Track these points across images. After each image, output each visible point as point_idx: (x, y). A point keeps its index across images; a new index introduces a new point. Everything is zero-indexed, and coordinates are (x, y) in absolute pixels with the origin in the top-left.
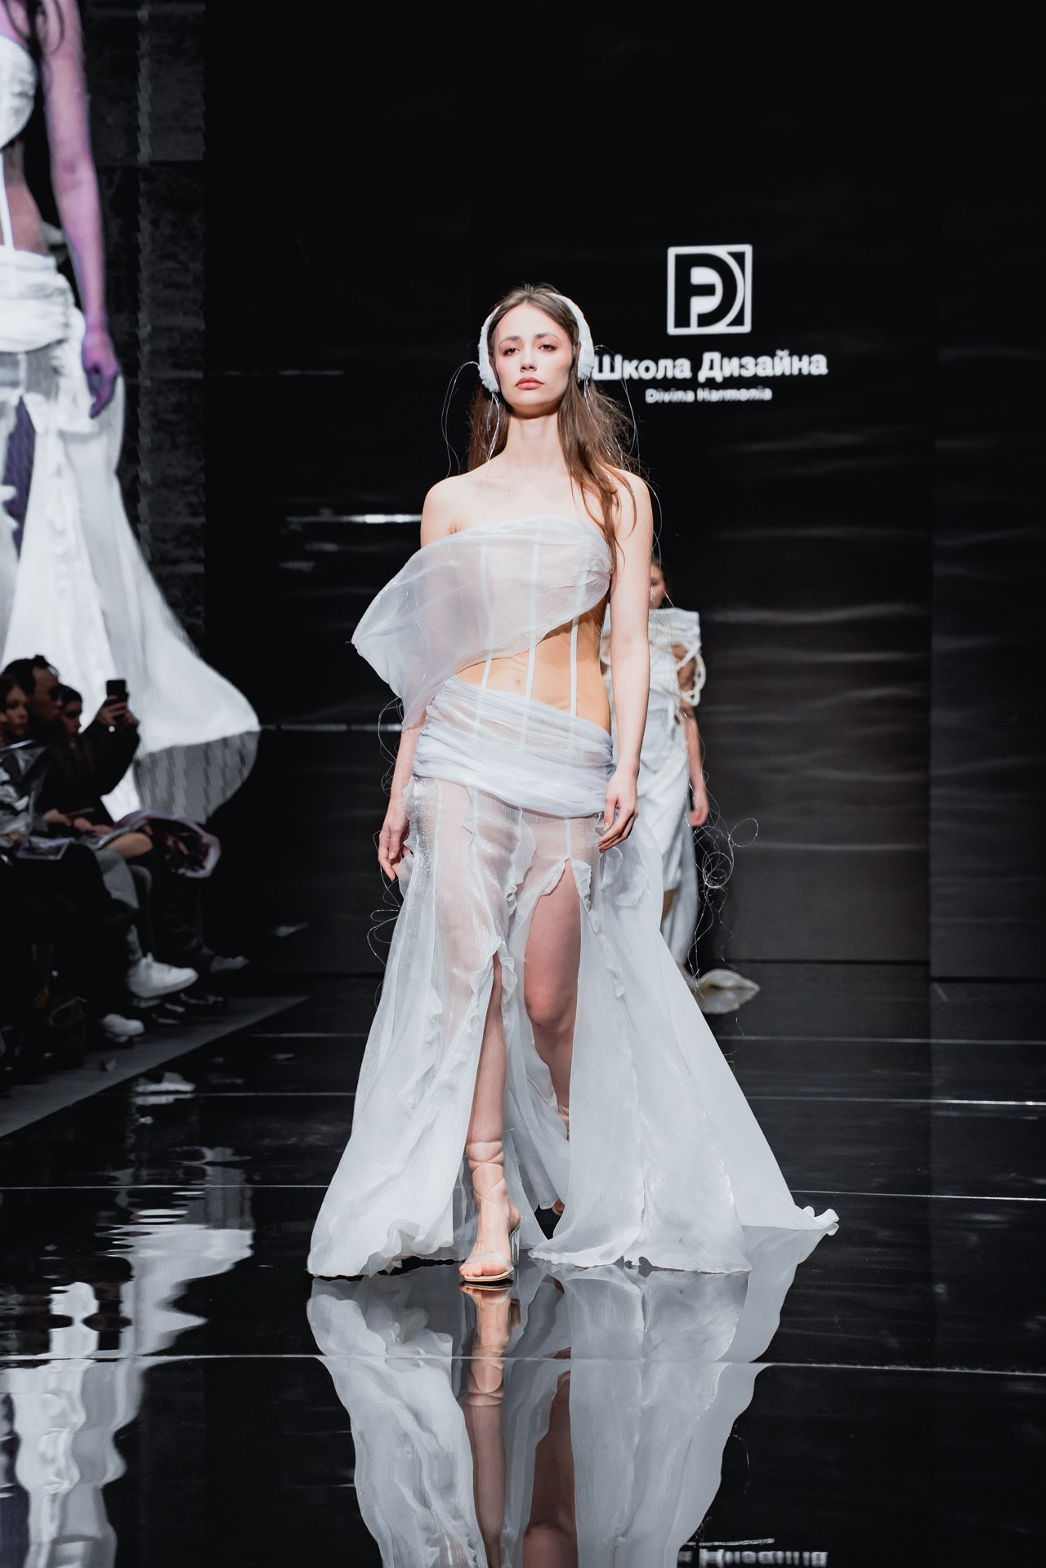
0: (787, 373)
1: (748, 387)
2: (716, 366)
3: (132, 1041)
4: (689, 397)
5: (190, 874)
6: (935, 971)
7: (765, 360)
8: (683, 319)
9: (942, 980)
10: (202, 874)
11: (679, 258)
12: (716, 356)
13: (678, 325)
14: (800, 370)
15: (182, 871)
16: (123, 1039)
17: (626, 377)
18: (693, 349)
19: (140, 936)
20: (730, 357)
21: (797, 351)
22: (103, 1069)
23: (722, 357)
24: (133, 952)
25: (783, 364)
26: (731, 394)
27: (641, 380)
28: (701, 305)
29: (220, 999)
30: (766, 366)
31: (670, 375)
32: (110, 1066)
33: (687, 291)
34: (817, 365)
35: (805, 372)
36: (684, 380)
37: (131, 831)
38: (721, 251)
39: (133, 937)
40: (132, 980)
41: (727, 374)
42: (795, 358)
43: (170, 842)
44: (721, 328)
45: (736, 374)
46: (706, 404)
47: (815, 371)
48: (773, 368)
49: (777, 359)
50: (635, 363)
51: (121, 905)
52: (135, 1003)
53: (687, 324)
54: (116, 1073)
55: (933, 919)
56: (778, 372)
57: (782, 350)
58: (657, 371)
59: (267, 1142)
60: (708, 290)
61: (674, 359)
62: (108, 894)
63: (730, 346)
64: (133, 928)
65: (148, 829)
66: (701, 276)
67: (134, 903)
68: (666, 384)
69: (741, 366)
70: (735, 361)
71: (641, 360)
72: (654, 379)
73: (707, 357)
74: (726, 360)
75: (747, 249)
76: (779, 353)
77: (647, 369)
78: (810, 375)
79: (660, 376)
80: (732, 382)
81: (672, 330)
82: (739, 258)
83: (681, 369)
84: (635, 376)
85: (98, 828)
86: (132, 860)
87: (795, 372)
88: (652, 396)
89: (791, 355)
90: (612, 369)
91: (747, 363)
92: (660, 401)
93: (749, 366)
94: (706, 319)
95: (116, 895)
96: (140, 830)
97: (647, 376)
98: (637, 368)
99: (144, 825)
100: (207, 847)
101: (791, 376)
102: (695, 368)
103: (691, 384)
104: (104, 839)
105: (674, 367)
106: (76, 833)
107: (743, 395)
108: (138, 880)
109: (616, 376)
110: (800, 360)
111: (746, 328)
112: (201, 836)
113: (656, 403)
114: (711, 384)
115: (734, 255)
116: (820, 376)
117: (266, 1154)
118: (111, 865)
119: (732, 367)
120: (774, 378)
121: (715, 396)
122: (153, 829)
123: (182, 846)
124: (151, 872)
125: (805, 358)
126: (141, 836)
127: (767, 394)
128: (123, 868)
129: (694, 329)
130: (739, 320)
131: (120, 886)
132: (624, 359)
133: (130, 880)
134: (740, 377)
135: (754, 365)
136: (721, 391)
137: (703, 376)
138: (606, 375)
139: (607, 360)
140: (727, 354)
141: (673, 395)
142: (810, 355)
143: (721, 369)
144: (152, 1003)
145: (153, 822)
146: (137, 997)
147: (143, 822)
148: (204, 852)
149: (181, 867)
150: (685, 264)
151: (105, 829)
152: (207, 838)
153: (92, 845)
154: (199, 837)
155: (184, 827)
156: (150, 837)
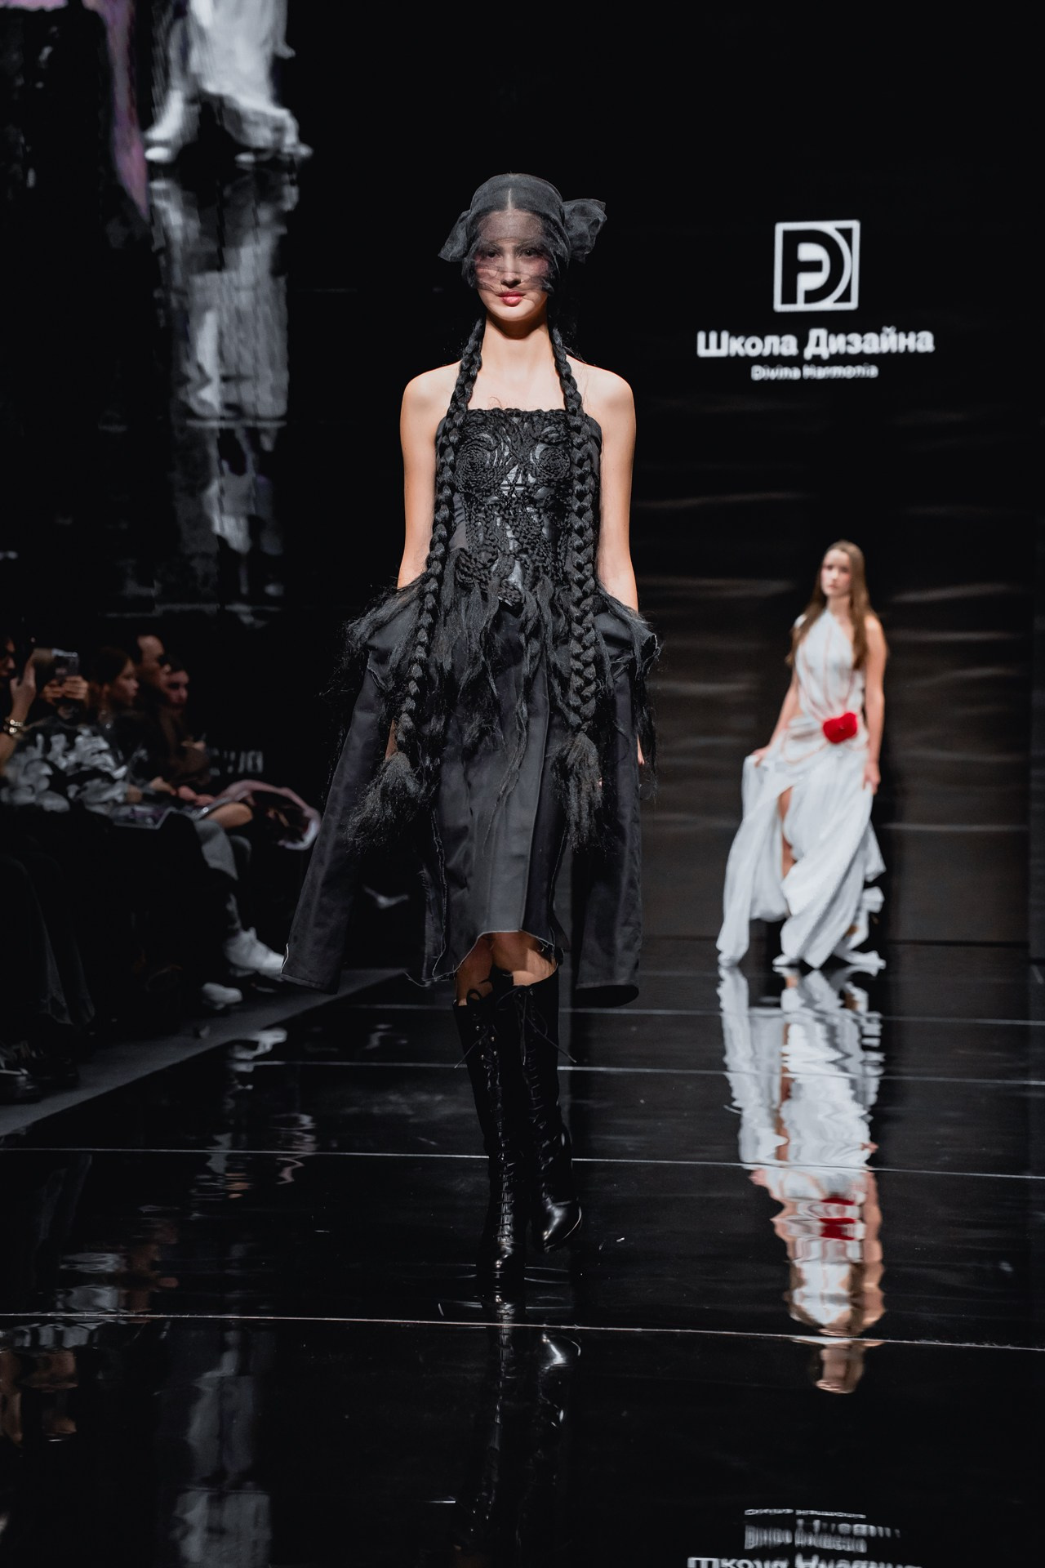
0: (894, 350)
1: (854, 365)
2: (822, 343)
3: (229, 1009)
4: (795, 374)
5: (290, 846)
6: (1034, 952)
7: (871, 337)
8: (789, 296)
9: (1039, 962)
10: (301, 846)
11: (787, 234)
12: (822, 333)
13: (784, 302)
14: (907, 347)
15: (281, 843)
16: (220, 1006)
17: (733, 353)
18: (799, 326)
19: (239, 905)
20: (836, 334)
21: (904, 328)
22: (197, 1036)
23: (829, 334)
24: (233, 922)
25: (889, 341)
26: (837, 371)
27: (747, 357)
28: (808, 281)
30: (872, 343)
31: (776, 352)
32: (204, 1033)
33: (794, 267)
34: (924, 342)
35: (912, 349)
36: (791, 357)
37: (234, 801)
38: (829, 227)
39: (232, 906)
40: (231, 949)
41: (833, 350)
43: (271, 814)
44: (827, 304)
45: (842, 350)
46: (812, 381)
47: (922, 349)
48: (880, 345)
49: (883, 336)
50: (741, 339)
51: (219, 873)
52: (232, 971)
53: (794, 301)
54: (210, 1038)
55: (1032, 901)
56: (885, 349)
57: (889, 327)
58: (764, 347)
60: (815, 266)
61: (781, 335)
62: (205, 863)
63: (836, 323)
64: (233, 899)
65: (251, 801)
66: (809, 252)
67: (233, 873)
68: (773, 361)
69: (848, 343)
70: (841, 338)
71: (747, 336)
72: (760, 356)
73: (814, 334)
74: (832, 337)
75: (855, 225)
76: (887, 330)
77: (754, 346)
78: (916, 353)
79: (766, 352)
80: (838, 359)
81: (779, 306)
82: (847, 234)
83: (787, 345)
84: (742, 353)
85: (200, 797)
86: (232, 830)
87: (902, 349)
88: (758, 373)
89: (897, 332)
90: (719, 346)
91: (854, 340)
92: (767, 378)
93: (855, 343)
94: (813, 296)
95: (214, 863)
96: (243, 801)
97: (753, 353)
98: (743, 345)
99: (248, 796)
100: (309, 820)
101: (898, 353)
102: (802, 343)
103: (797, 361)
104: (205, 810)
105: (781, 343)
106: (180, 802)
107: (849, 372)
108: (237, 850)
109: (723, 353)
110: (907, 337)
111: (853, 305)
112: (301, 808)
113: (762, 381)
114: (817, 361)
115: (840, 230)
116: (926, 354)
118: (209, 835)
119: (838, 344)
120: (881, 353)
121: (821, 373)
122: (255, 800)
123: (283, 818)
124: (251, 842)
125: (912, 335)
126: (242, 807)
127: (873, 372)
128: (221, 839)
129: (801, 306)
130: (846, 297)
131: (218, 855)
132: (731, 336)
133: (229, 849)
134: (846, 354)
135: (860, 342)
136: (827, 368)
137: (809, 353)
138: (713, 352)
139: (713, 336)
140: (834, 330)
141: (779, 372)
142: (917, 332)
143: (828, 345)
144: (247, 973)
145: (256, 794)
146: (235, 967)
147: (245, 794)
148: (305, 825)
149: (281, 839)
150: (793, 240)
151: (208, 798)
152: (309, 812)
153: (194, 815)
154: (298, 810)
155: (287, 800)
156: (252, 808)
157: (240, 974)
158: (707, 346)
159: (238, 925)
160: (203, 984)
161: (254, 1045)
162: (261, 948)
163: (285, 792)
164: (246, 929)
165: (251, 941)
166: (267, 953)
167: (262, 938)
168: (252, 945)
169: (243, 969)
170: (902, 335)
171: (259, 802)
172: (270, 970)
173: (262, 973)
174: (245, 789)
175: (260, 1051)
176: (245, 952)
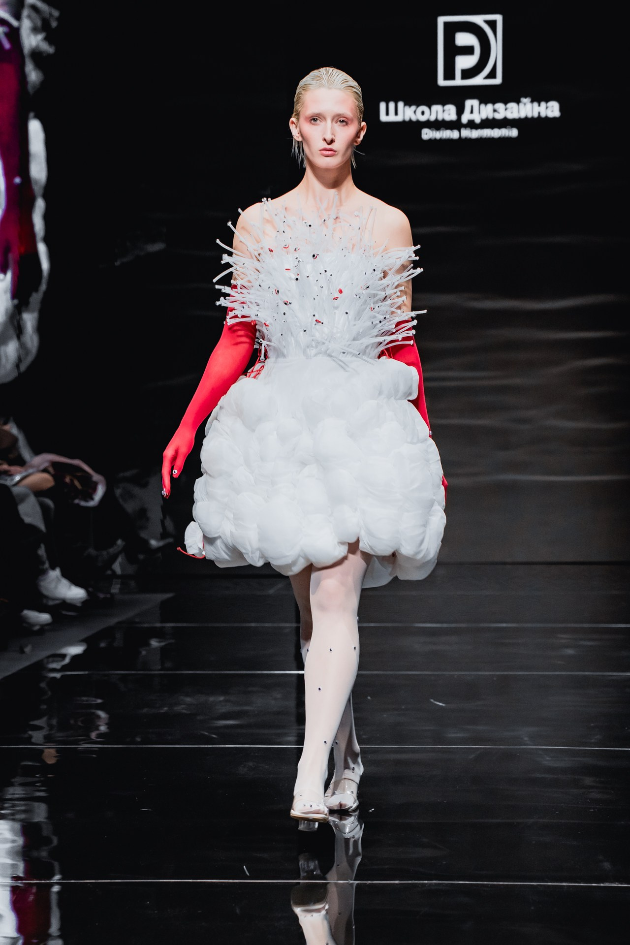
0: (530, 116)
1: (500, 127)
2: (476, 111)
3: (42, 630)
4: (454, 135)
5: (83, 504)
7: (512, 105)
8: (449, 74)
10: (91, 504)
11: (446, 24)
12: (475, 103)
13: (446, 79)
14: (539, 113)
15: (76, 501)
16: (37, 628)
17: (407, 119)
18: (457, 97)
19: (47, 551)
20: (486, 103)
21: (537, 98)
22: (22, 651)
23: (480, 103)
24: (43, 563)
25: (526, 109)
26: (487, 133)
27: (418, 122)
28: (464, 62)
30: (513, 111)
31: (440, 118)
32: (28, 650)
33: (453, 51)
34: (552, 110)
35: (543, 115)
36: (451, 122)
37: (37, 471)
38: (479, 20)
39: (42, 552)
40: (42, 583)
41: (484, 117)
43: (67, 480)
44: (479, 80)
45: (491, 117)
46: (468, 140)
47: (550, 114)
48: (519, 112)
49: (521, 105)
50: (413, 108)
51: (32, 528)
52: (45, 601)
53: (454, 79)
54: (32, 655)
56: (523, 115)
57: (526, 98)
58: (430, 115)
59: (145, 710)
60: (469, 50)
61: (444, 105)
62: (22, 520)
63: (486, 95)
64: (43, 546)
65: (51, 469)
66: (463, 39)
67: (42, 527)
68: (438, 125)
69: (495, 111)
70: (490, 107)
71: (418, 106)
72: (428, 121)
73: (469, 103)
74: (483, 106)
75: (498, 18)
76: (524, 100)
77: (423, 113)
78: (547, 118)
79: (433, 118)
80: (488, 123)
81: (442, 82)
82: (492, 24)
83: (449, 113)
84: (414, 118)
85: (13, 469)
86: (39, 493)
87: (536, 115)
88: (427, 134)
89: (532, 102)
90: (396, 113)
91: (499, 108)
92: (433, 138)
93: (500, 111)
94: (468, 74)
95: (27, 520)
96: (45, 470)
97: (423, 119)
98: (415, 112)
99: (48, 466)
100: (96, 484)
101: (533, 118)
102: (460, 111)
103: (456, 125)
104: (17, 478)
105: (444, 111)
107: (496, 133)
108: (44, 508)
109: (399, 118)
110: (539, 105)
111: (498, 81)
113: (430, 140)
114: (472, 125)
115: (487, 22)
116: (554, 119)
117: (145, 720)
118: (23, 498)
119: (487, 111)
120: (519, 118)
121: (475, 134)
122: (54, 469)
123: (76, 482)
124: (55, 502)
125: (543, 104)
126: (47, 476)
127: (514, 133)
128: (32, 500)
129: (458, 82)
130: (492, 75)
131: (30, 512)
132: (405, 105)
133: (38, 509)
134: (494, 119)
135: (504, 109)
136: (479, 130)
137: (465, 119)
138: (392, 118)
139: (392, 105)
140: (484, 101)
141: (443, 133)
142: (547, 101)
143: (479, 112)
144: (57, 602)
145: (55, 465)
146: (46, 597)
147: (46, 465)
148: (94, 487)
149: (76, 498)
150: (451, 30)
152: (96, 477)
153: (9, 482)
154: (90, 476)
155: (79, 469)
156: (53, 476)
157: (51, 603)
158: (387, 114)
159: (47, 565)
160: (22, 611)
161: (64, 656)
162: (65, 582)
163: (77, 462)
164: (53, 568)
165: (57, 577)
166: (70, 586)
167: (65, 575)
168: (59, 580)
169: (53, 599)
170: (536, 104)
171: (58, 470)
172: (71, 599)
173: (68, 601)
174: (46, 460)
175: (67, 660)
176: (52, 586)
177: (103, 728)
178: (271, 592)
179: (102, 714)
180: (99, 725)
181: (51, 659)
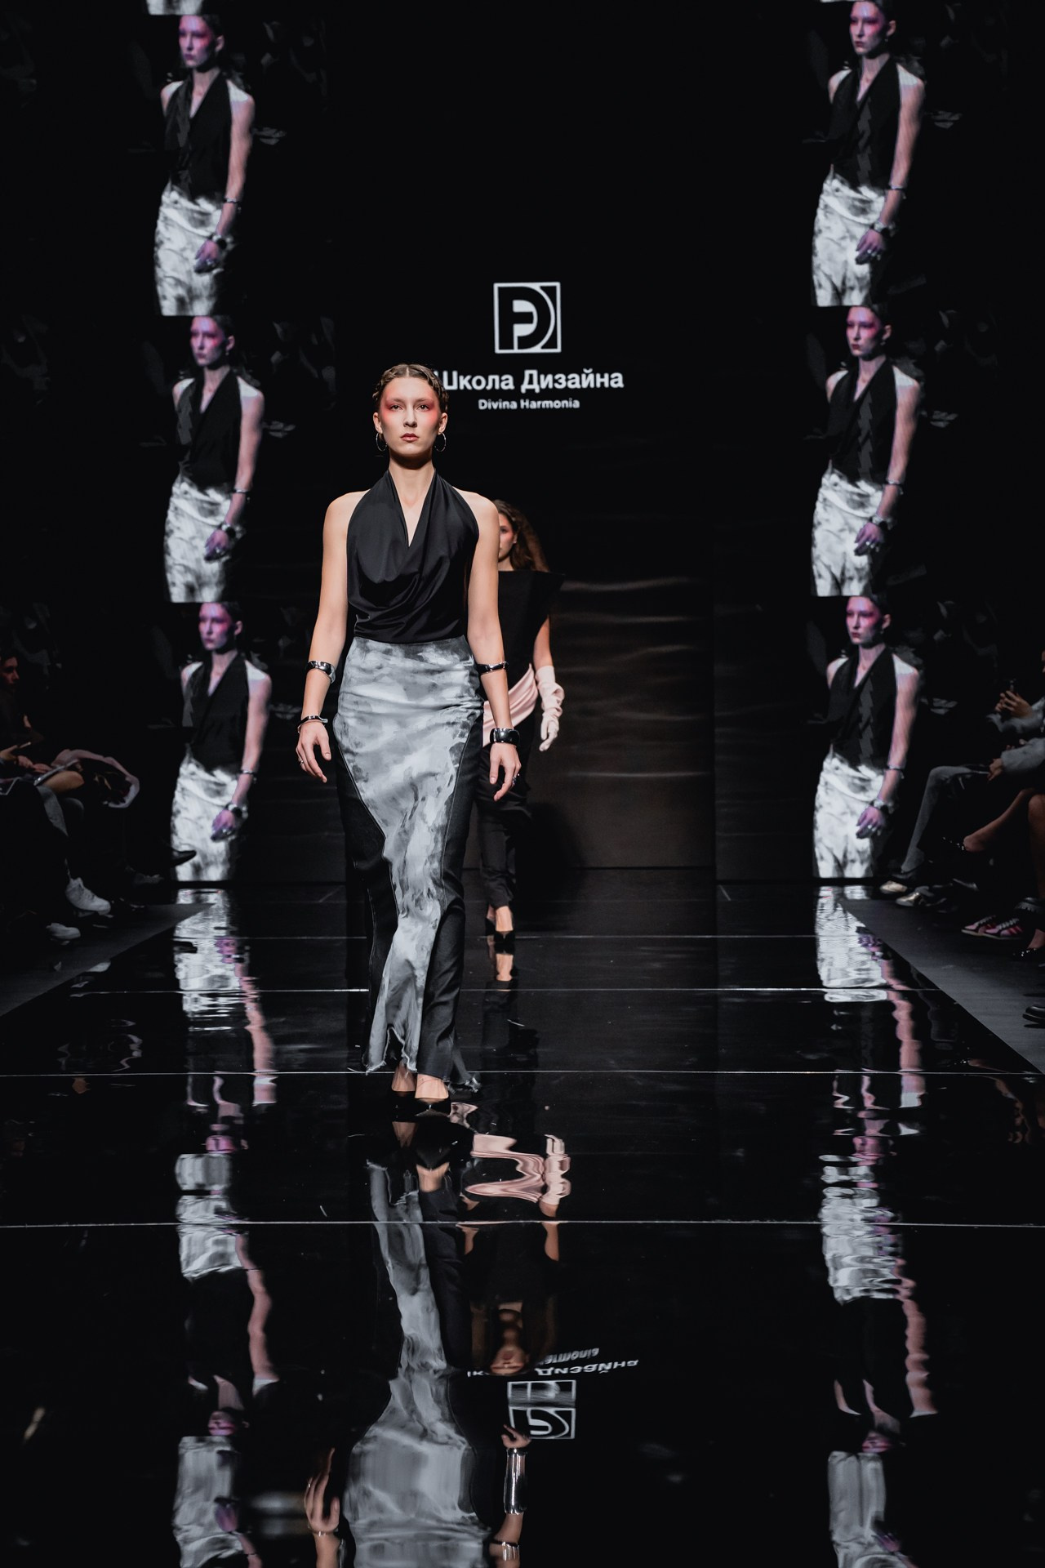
0: (592, 386)
1: (561, 398)
2: (535, 380)
3: (72, 945)
4: (514, 405)
5: (112, 805)
6: (719, 876)
7: (574, 376)
8: (507, 342)
9: (723, 882)
10: (122, 805)
11: (500, 289)
12: (535, 373)
13: (501, 348)
14: (602, 384)
15: (106, 803)
16: (65, 943)
17: (462, 387)
18: (516, 366)
20: (546, 374)
21: (600, 370)
22: (52, 970)
23: (539, 373)
25: (588, 380)
26: (547, 404)
27: (473, 391)
28: (521, 330)
29: (143, 907)
30: (575, 381)
31: (497, 388)
32: (58, 967)
33: (511, 319)
34: (617, 381)
35: (606, 385)
36: (509, 392)
37: (66, 768)
38: (536, 286)
40: (67, 893)
41: (543, 386)
42: (598, 375)
43: (97, 779)
44: (537, 349)
45: (551, 387)
46: (528, 412)
47: (614, 385)
48: (581, 383)
49: (584, 376)
50: (468, 377)
51: (57, 831)
53: (512, 347)
54: (61, 974)
55: (718, 834)
56: (585, 385)
57: (588, 369)
58: (487, 384)
60: (526, 318)
61: (501, 374)
62: (48, 821)
63: (545, 365)
65: (79, 767)
66: (521, 306)
67: (65, 831)
68: (495, 395)
69: (555, 381)
70: (550, 377)
71: (473, 375)
72: (485, 389)
73: (527, 373)
74: (542, 376)
75: (557, 285)
76: (586, 371)
77: (479, 382)
78: (610, 389)
79: (489, 387)
80: (548, 394)
82: (551, 291)
83: (508, 383)
84: (469, 388)
86: (64, 794)
87: (599, 386)
88: (483, 404)
89: (594, 373)
90: (450, 383)
91: (559, 379)
92: (490, 409)
93: (560, 381)
94: (525, 342)
95: (53, 822)
96: (72, 768)
97: (479, 388)
99: (76, 763)
100: (129, 784)
101: (596, 389)
102: (518, 381)
103: (514, 395)
104: (43, 777)
105: (501, 381)
107: (557, 404)
109: (454, 387)
110: (602, 376)
111: (558, 349)
112: (124, 776)
113: (487, 410)
114: (530, 395)
115: (545, 289)
116: (618, 389)
118: (48, 798)
119: (547, 381)
120: (582, 388)
121: (534, 405)
122: (83, 767)
123: (106, 782)
124: (84, 803)
125: (606, 375)
126: (75, 774)
127: (577, 404)
129: (516, 350)
130: (552, 343)
132: (460, 374)
133: (60, 810)
134: (554, 390)
135: (565, 380)
136: (539, 401)
139: (445, 374)
140: (543, 371)
141: (500, 403)
142: (610, 372)
143: (539, 383)
144: (87, 914)
145: (84, 761)
146: (75, 910)
147: (75, 761)
148: (126, 787)
149: (105, 800)
150: (508, 296)
151: (44, 767)
152: (130, 777)
153: (34, 782)
154: (121, 775)
155: (112, 768)
156: (81, 773)
157: (81, 915)
159: (68, 874)
160: (50, 924)
162: (88, 893)
163: (110, 760)
164: (75, 877)
165: (79, 887)
166: (93, 897)
167: (87, 885)
168: (81, 891)
169: (84, 911)
171: (86, 767)
174: (73, 758)
176: (77, 896)
177: (136, 1054)
178: (321, 901)
179: (135, 1039)
180: (132, 1051)
181: (81, 978)
